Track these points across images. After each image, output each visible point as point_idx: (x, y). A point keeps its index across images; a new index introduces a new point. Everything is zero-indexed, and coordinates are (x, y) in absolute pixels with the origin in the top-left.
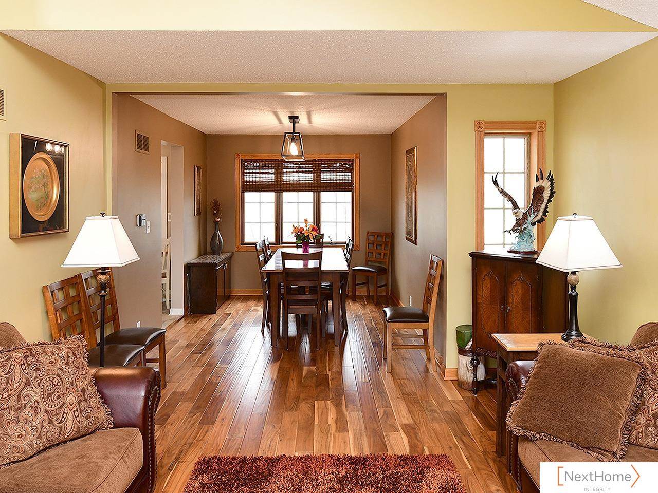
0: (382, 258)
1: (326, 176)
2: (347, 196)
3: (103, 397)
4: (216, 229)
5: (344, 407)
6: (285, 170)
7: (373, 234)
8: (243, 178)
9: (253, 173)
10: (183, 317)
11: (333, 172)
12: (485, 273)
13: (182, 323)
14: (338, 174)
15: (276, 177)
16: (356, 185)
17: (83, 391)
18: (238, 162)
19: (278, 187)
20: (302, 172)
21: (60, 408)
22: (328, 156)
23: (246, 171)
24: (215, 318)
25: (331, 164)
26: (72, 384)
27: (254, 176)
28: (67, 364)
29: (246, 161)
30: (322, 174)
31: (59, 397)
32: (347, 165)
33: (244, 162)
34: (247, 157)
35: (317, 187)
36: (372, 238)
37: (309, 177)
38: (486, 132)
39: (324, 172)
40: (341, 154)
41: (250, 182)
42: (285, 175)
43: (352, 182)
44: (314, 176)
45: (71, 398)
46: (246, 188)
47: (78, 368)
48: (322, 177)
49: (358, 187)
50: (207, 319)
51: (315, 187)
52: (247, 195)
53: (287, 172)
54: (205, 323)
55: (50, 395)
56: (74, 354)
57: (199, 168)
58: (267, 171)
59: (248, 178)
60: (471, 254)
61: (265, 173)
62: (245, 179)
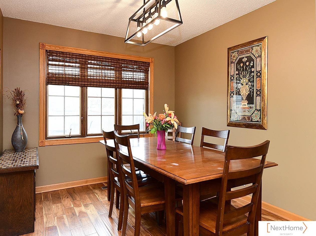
1: (127, 75)
4: (19, 123)
6: (89, 66)
9: (57, 65)
14: (135, 73)
15: (82, 72)
16: (151, 84)
18: (42, 52)
19: (85, 82)
20: (105, 69)
22: (130, 57)
23: (50, 62)
29: (51, 52)
33: (48, 53)
34: (53, 48)
37: (110, 74)
40: (140, 57)
41: (54, 74)
42: (89, 70)
44: (116, 74)
46: (50, 80)
48: (123, 75)
53: (91, 68)
61: (70, 66)
62: (50, 71)
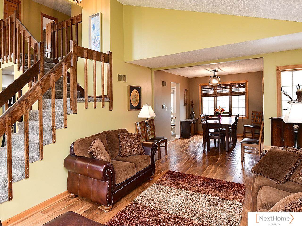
0: (258, 122)
1: (234, 90)
2: (243, 97)
3: (143, 147)
4: (192, 110)
5: (218, 168)
6: (217, 89)
7: (254, 112)
8: (202, 92)
9: (205, 90)
10: (180, 138)
11: (237, 88)
12: (275, 126)
13: (179, 140)
14: (239, 89)
15: (214, 91)
16: (247, 93)
17: (138, 145)
18: (200, 87)
19: (215, 95)
20: (224, 89)
21: (134, 147)
22: (235, 82)
23: (203, 90)
24: (189, 139)
25: (236, 85)
26: (136, 143)
27: (206, 91)
28: (136, 138)
29: (203, 86)
30: (232, 89)
31: (133, 145)
32: (243, 85)
33: (202, 86)
34: (203, 85)
35: (231, 94)
36: (254, 114)
37: (227, 91)
38: (281, 70)
39: (233, 88)
40: (240, 81)
41: (204, 93)
42: (217, 90)
43: (245, 92)
44: (229, 90)
45: (136, 146)
46: (203, 96)
47: (138, 140)
49: (247, 94)
50: (187, 140)
51: (229, 94)
52: (203, 98)
53: (218, 89)
54: (186, 141)
55: (132, 144)
56: (137, 137)
57: (186, 90)
58: (210, 89)
59: (204, 92)
60: (270, 118)
61: (210, 90)
62: (203, 93)
